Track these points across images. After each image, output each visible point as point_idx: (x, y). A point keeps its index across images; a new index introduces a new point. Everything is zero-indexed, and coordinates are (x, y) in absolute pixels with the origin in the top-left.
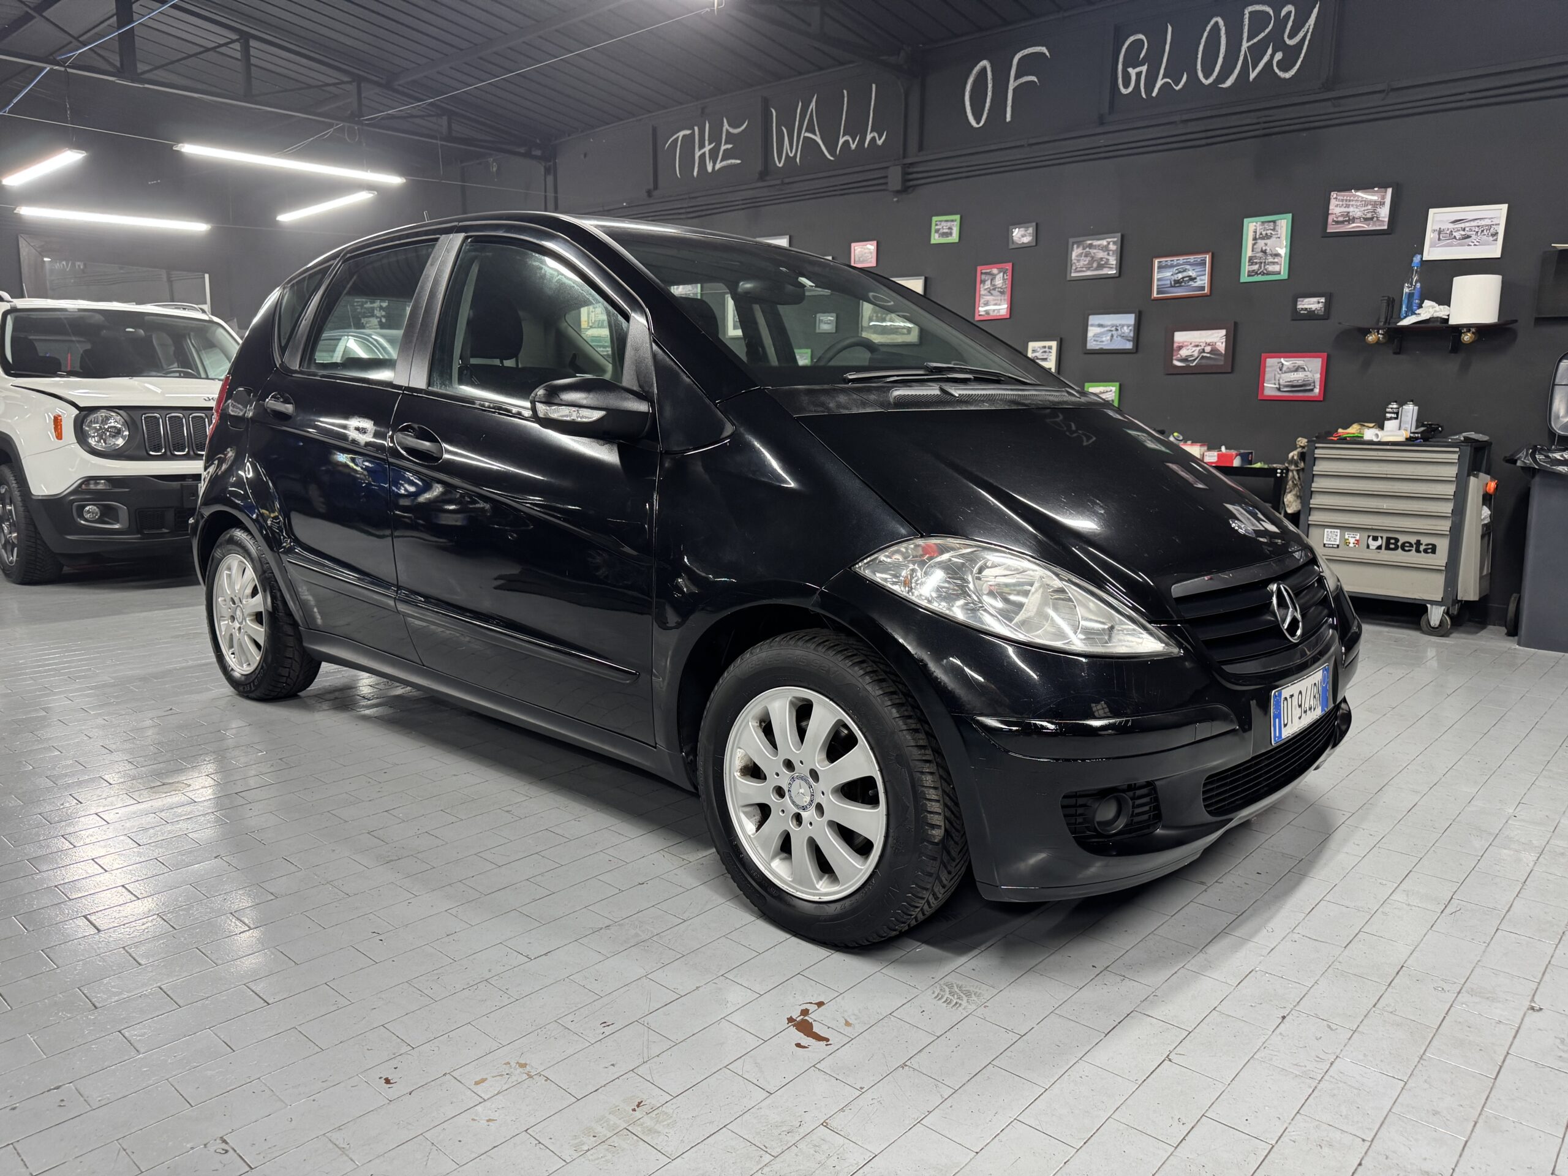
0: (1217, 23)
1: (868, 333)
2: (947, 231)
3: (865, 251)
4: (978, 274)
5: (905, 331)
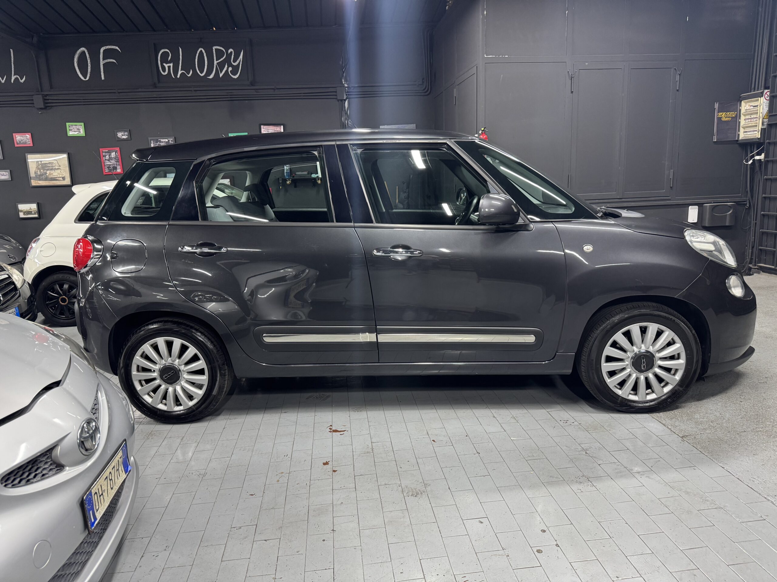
0: (201, 51)
1: (35, 180)
2: (77, 130)
3: (23, 138)
4: (101, 152)
5: (61, 179)
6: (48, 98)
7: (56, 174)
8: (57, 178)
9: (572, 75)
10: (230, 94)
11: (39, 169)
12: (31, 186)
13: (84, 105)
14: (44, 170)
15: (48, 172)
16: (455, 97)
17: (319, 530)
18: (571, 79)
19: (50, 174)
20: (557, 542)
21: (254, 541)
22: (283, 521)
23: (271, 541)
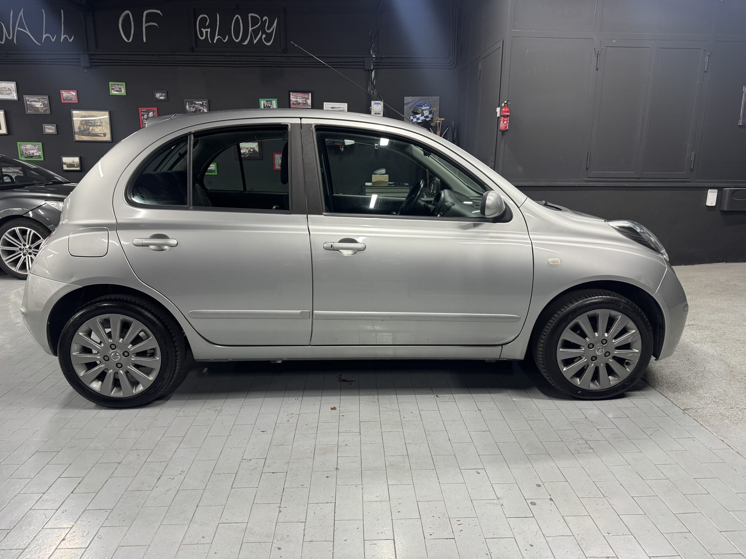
0: (238, 17)
1: (79, 135)
2: (119, 89)
3: (70, 95)
4: (140, 111)
5: (102, 135)
6: (93, 57)
7: (98, 130)
8: (99, 134)
9: (598, 52)
10: (263, 60)
11: (82, 124)
12: (74, 140)
13: (126, 65)
14: (87, 126)
15: (91, 128)
16: (480, 70)
17: (323, 467)
18: (598, 57)
19: (93, 130)
20: (551, 496)
21: (262, 473)
22: (290, 457)
23: (278, 474)
